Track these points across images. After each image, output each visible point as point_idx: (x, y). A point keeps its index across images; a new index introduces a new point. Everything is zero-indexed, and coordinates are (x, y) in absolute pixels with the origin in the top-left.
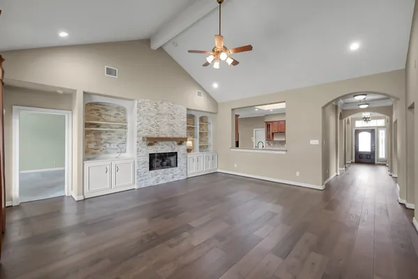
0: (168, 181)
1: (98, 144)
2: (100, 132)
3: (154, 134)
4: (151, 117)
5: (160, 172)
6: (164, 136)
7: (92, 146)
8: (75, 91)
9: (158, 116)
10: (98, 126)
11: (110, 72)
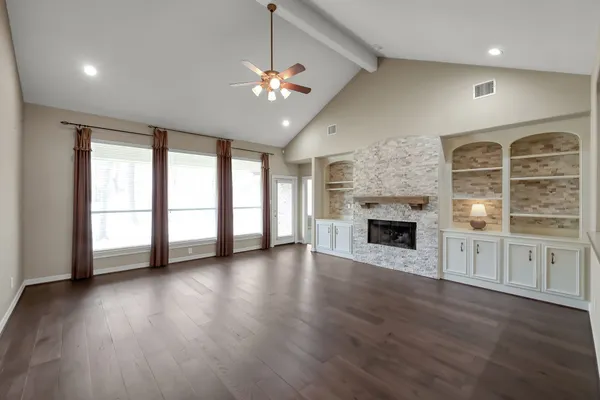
0: (396, 268)
1: (342, 204)
2: (343, 193)
3: (374, 192)
4: (370, 169)
5: (384, 249)
6: (388, 195)
7: (337, 205)
8: (310, 159)
9: (378, 166)
10: (341, 185)
11: (333, 130)
